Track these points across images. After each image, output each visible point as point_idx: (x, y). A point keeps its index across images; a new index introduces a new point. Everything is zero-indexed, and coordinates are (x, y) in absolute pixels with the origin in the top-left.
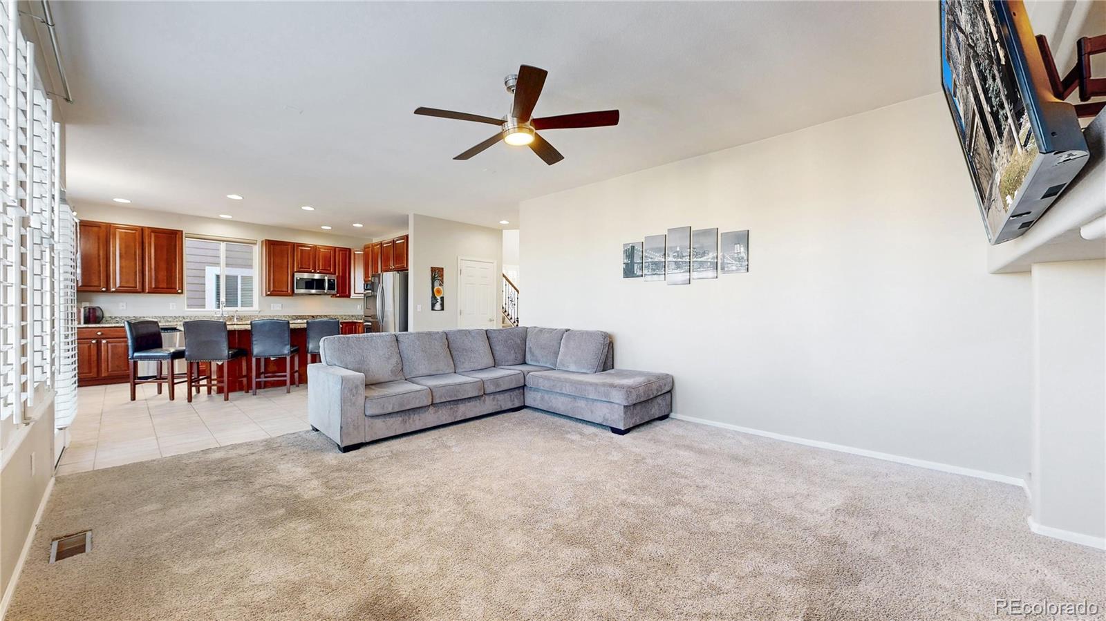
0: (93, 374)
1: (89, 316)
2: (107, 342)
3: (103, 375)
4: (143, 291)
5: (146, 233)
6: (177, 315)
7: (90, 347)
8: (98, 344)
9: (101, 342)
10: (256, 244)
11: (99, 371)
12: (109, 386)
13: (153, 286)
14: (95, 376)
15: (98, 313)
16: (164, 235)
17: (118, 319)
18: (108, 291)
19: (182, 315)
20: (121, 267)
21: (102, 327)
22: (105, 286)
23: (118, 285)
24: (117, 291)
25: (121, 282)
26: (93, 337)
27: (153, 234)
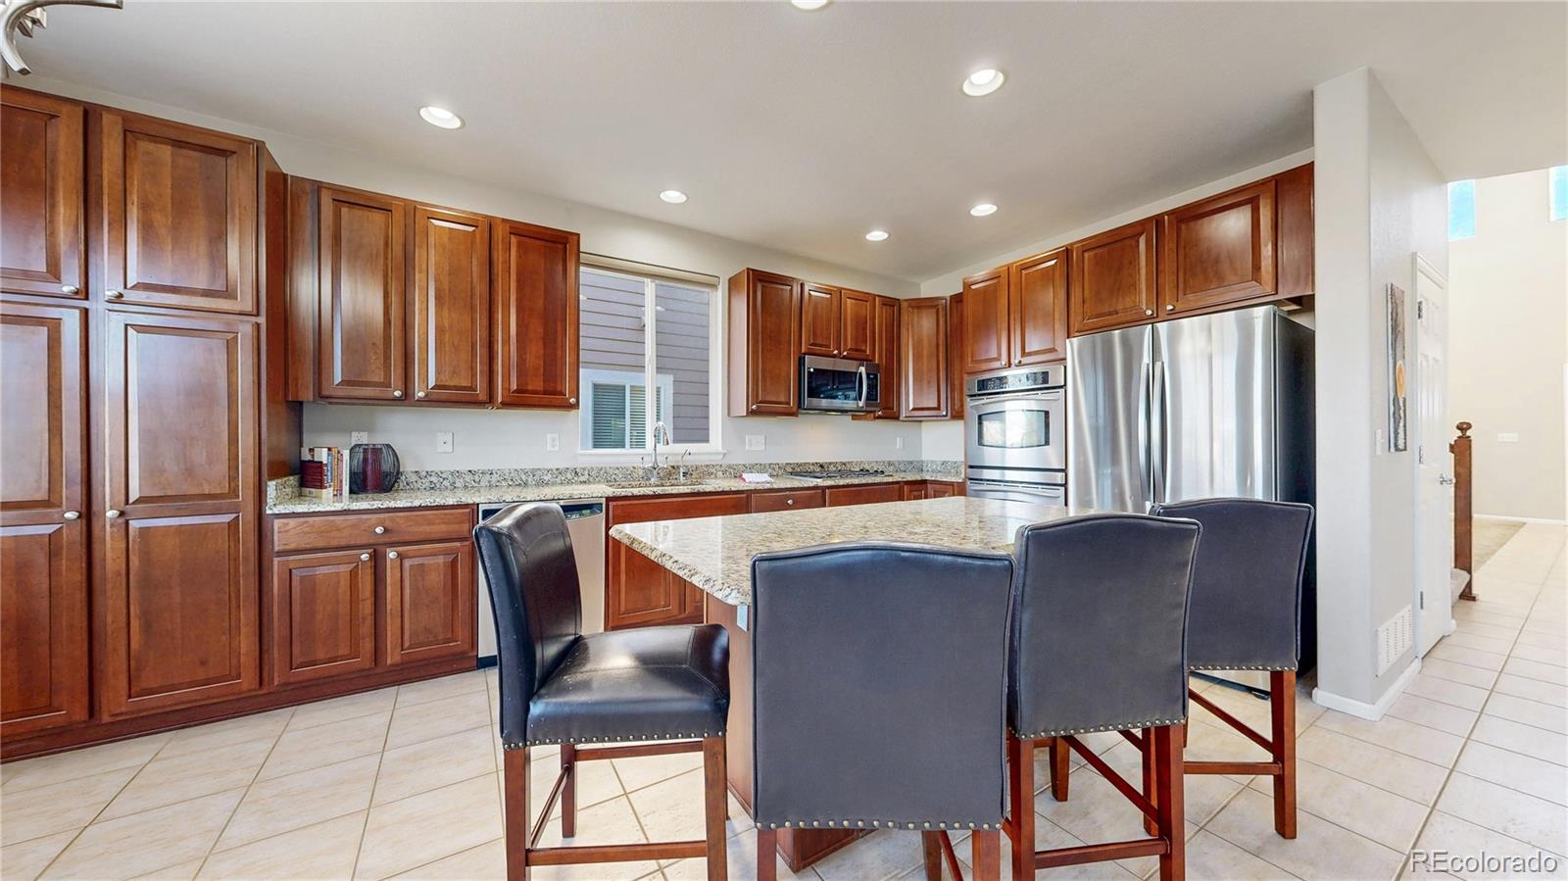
0: (364, 660)
1: (365, 472)
2: (401, 557)
3: (389, 662)
4: (490, 401)
5: (500, 233)
6: (562, 466)
7: (353, 573)
8: (377, 558)
9: (385, 556)
10: (714, 286)
11: (378, 653)
12: (403, 688)
13: (514, 386)
14: (368, 664)
15: (387, 466)
16: (538, 242)
17: (434, 479)
18: (407, 398)
19: (571, 465)
20: (439, 330)
21: (389, 510)
22: (400, 384)
23: (432, 383)
24: (430, 402)
25: (438, 372)
26: (364, 540)
27: (514, 240)
